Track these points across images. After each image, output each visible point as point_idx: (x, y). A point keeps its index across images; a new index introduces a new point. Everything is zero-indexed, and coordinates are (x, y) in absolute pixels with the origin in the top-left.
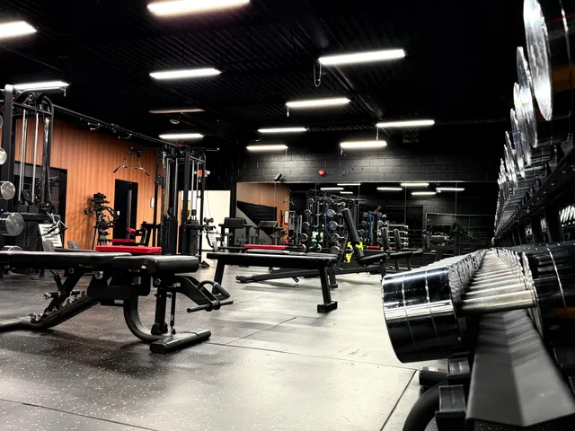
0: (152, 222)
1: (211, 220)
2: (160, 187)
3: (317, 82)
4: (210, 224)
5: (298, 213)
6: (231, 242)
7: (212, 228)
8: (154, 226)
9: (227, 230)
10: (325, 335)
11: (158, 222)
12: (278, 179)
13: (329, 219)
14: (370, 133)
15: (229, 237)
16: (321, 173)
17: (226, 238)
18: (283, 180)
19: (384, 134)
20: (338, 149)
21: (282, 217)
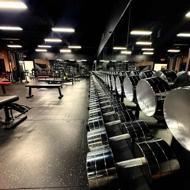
0: (10, 71)
1: (28, 70)
2: (10, 62)
3: (52, 36)
4: (28, 71)
5: (52, 66)
6: (35, 74)
7: (28, 72)
8: (10, 72)
9: (33, 71)
10: (61, 109)
11: (12, 71)
12: (45, 59)
13: (59, 69)
14: (67, 48)
15: (34, 73)
16: (56, 57)
17: (33, 73)
18: (47, 59)
19: (70, 49)
20: (60, 52)
21: (48, 67)
